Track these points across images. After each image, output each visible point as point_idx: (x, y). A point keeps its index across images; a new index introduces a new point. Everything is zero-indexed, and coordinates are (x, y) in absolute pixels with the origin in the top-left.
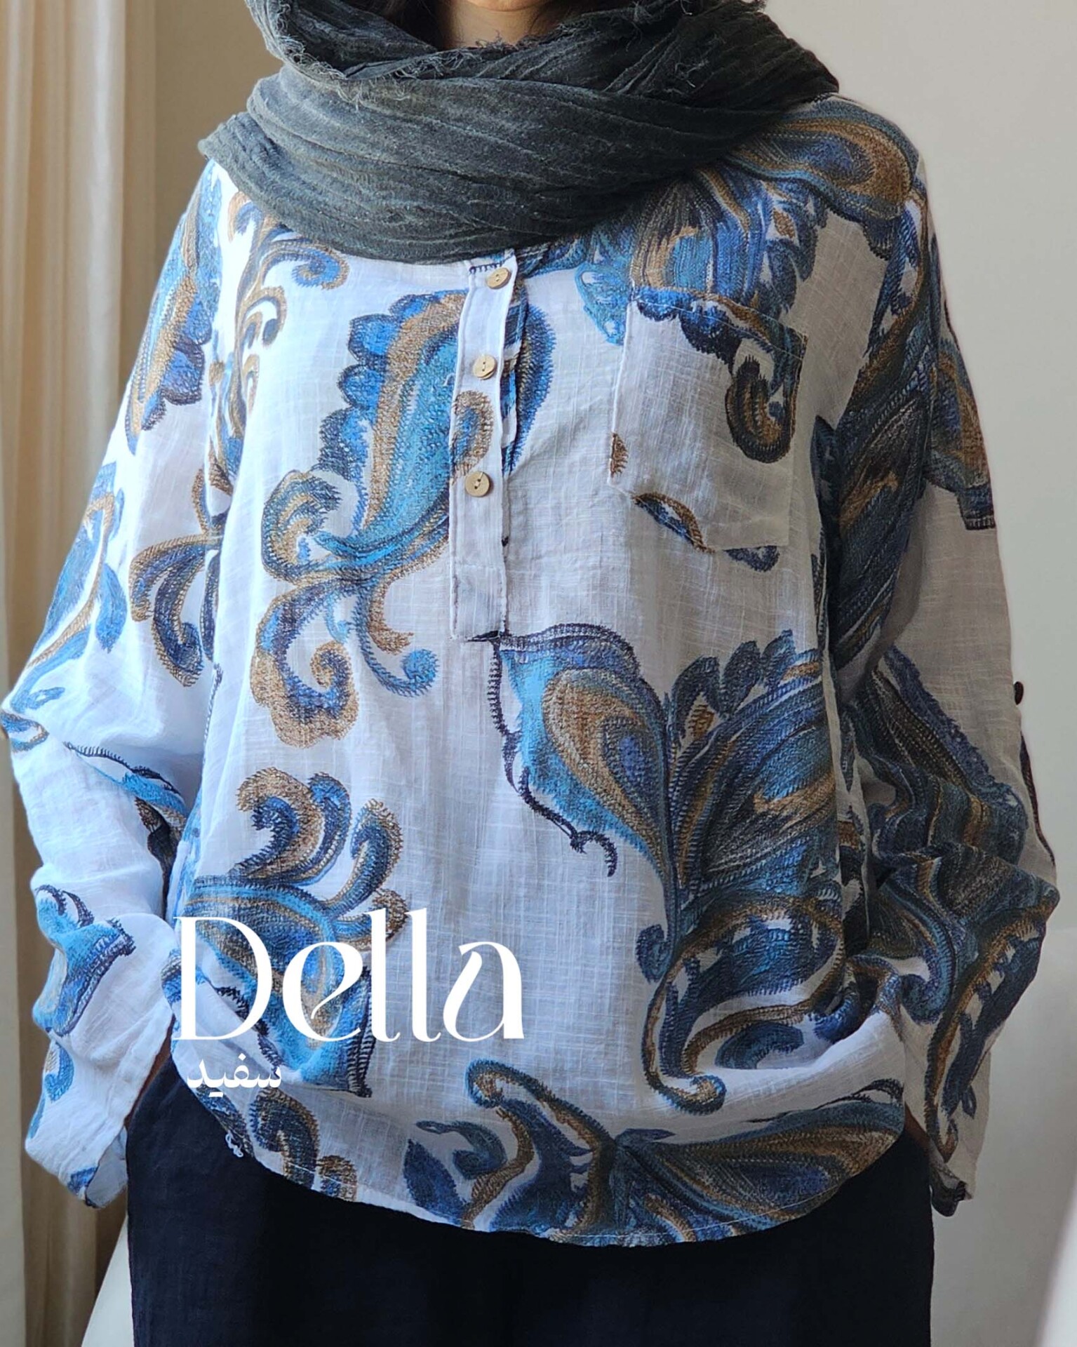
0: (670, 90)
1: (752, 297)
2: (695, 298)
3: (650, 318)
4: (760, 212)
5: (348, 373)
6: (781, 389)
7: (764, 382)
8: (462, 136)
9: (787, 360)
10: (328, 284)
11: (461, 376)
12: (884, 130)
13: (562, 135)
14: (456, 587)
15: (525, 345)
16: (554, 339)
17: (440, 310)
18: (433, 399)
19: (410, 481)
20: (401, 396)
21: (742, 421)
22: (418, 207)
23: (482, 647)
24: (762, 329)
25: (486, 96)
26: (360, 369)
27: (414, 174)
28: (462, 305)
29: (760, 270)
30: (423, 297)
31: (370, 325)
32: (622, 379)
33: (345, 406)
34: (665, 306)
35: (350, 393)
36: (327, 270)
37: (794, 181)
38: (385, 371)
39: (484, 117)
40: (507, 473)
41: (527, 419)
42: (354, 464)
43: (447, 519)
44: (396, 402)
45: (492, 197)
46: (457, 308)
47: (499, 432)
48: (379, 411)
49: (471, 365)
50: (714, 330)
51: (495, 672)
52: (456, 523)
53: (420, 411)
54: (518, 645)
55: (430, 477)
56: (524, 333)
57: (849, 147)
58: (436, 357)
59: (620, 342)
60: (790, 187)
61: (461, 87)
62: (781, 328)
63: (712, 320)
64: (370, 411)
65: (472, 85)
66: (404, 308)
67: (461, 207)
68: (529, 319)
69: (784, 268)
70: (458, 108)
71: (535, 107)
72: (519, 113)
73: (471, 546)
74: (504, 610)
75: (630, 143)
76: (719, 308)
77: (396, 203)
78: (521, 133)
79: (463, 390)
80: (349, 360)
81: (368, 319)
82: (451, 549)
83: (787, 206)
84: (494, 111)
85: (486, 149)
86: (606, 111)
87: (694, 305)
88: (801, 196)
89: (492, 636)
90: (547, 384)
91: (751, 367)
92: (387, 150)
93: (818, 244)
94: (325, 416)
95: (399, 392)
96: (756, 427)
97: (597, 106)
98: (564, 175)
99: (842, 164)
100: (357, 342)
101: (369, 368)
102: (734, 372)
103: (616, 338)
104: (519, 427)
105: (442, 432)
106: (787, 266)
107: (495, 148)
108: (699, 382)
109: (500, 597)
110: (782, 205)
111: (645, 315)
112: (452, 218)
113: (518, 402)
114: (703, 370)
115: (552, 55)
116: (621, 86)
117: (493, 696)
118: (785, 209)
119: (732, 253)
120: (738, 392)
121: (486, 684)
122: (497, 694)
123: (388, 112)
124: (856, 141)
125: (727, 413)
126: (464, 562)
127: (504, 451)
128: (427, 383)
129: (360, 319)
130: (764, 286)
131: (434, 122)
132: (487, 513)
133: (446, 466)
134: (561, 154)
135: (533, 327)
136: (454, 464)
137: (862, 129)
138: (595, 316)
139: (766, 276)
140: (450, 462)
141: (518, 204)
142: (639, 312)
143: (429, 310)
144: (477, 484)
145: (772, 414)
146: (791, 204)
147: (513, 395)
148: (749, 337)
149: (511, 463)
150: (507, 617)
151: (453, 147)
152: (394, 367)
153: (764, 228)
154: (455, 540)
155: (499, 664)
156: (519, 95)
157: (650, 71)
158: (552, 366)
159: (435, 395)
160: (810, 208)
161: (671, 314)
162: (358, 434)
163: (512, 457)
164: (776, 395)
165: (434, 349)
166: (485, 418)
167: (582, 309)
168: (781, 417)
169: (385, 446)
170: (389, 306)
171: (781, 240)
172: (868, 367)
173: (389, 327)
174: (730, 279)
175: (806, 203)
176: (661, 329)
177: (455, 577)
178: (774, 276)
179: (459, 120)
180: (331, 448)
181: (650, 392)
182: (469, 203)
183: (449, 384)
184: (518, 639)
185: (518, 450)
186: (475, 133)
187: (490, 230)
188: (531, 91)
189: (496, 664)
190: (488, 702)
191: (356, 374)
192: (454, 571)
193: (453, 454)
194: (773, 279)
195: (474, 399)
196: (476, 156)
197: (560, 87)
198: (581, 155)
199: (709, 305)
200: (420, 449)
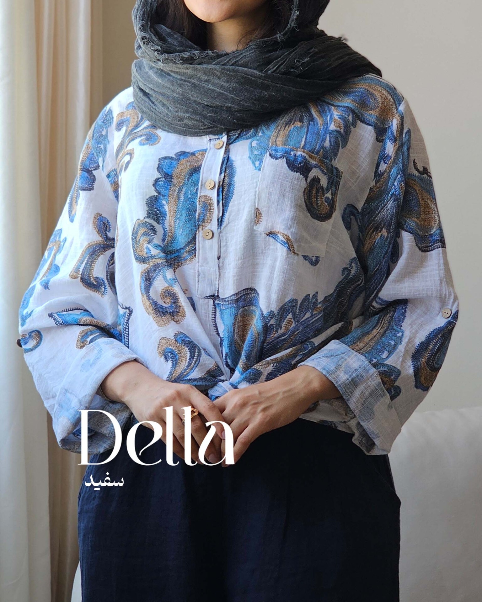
0: (292, 70)
1: (320, 152)
2: (293, 150)
3: (273, 159)
4: (328, 119)
5: (157, 180)
6: (330, 192)
7: (322, 188)
8: (207, 88)
9: (333, 180)
10: (151, 144)
11: (201, 188)
12: (387, 89)
13: (246, 89)
14: (199, 275)
15: (225, 175)
16: (236, 171)
17: (195, 158)
18: (190, 196)
19: (181, 229)
20: (177, 193)
21: (311, 203)
22: (189, 117)
23: (208, 301)
24: (323, 165)
25: (216, 72)
26: (162, 179)
27: (188, 102)
28: (204, 157)
29: (325, 142)
30: (188, 153)
31: (166, 161)
32: (259, 185)
33: (156, 194)
34: (280, 154)
35: (158, 189)
36: (152, 139)
37: (344, 107)
38: (171, 182)
39: (216, 81)
40: (219, 230)
41: (226, 206)
42: (161, 218)
43: (196, 248)
44: (176, 195)
45: (217, 113)
46: (202, 159)
47: (216, 213)
48: (170, 198)
49: (205, 183)
50: (300, 163)
51: (214, 311)
52: (199, 249)
53: (185, 201)
54: (222, 302)
55: (189, 229)
56: (226, 169)
57: (370, 94)
58: (192, 178)
59: (260, 170)
60: (342, 109)
61: (206, 68)
62: (332, 166)
63: (299, 159)
64: (166, 197)
65: (210, 68)
66: (180, 155)
67: (205, 117)
68: (228, 163)
69: (336, 142)
70: (205, 76)
71: (235, 77)
72: (229, 79)
73: (205, 259)
74: (217, 286)
75: (275, 93)
76: (303, 155)
77: (181, 114)
78: (230, 88)
79: (202, 194)
80: (157, 175)
81: (165, 158)
82: (197, 260)
83: (340, 117)
84: (219, 78)
85: (216, 94)
86: (264, 80)
87: (292, 153)
88: (347, 113)
89: (212, 297)
90: (233, 191)
91: (316, 180)
92: (179, 93)
93: (351, 134)
94: (148, 197)
95: (177, 191)
96: (318, 206)
97: (260, 77)
98: (247, 106)
99: (366, 102)
100: (161, 168)
101: (165, 179)
102: (308, 182)
103: (259, 168)
104: (223, 210)
105: (194, 211)
106: (337, 141)
107: (219, 94)
108: (292, 185)
109: (216, 281)
110: (338, 116)
111: (272, 158)
112: (202, 122)
113: (223, 200)
114: (294, 179)
115: (244, 55)
116: (271, 68)
117: (214, 321)
118: (339, 118)
119: (313, 134)
120: (309, 190)
121: (211, 316)
122: (215, 320)
123: (179, 77)
124: (374, 92)
125: (305, 198)
126: (202, 266)
127: (218, 220)
128: (188, 189)
129: (162, 158)
130: (326, 148)
131: (196, 82)
132: (211, 246)
133: (195, 226)
134: (246, 97)
135: (229, 167)
136: (199, 226)
137: (377, 88)
138: (252, 160)
139: (327, 144)
140: (197, 224)
141: (228, 116)
142: (269, 156)
143: (190, 158)
144: (207, 234)
145: (326, 202)
146: (342, 116)
147: (221, 197)
148: (316, 167)
149: (221, 225)
150: (218, 289)
151: (203, 93)
152: (175, 180)
153: (329, 125)
154: (199, 257)
155: (215, 308)
156: (228, 72)
157: (284, 62)
158: (235, 183)
159: (191, 195)
160: (350, 118)
161: (282, 157)
162: (162, 206)
163: (221, 223)
164: (328, 194)
165: (191, 174)
166: (211, 206)
167: (248, 157)
168: (330, 204)
169: (172, 213)
170: (174, 153)
171: (336, 130)
172: (374, 186)
173: (174, 162)
174: (311, 144)
175: (349, 116)
176: (277, 163)
177: (198, 271)
178: (331, 145)
179: (206, 81)
180: (151, 210)
181: (271, 190)
182: (208, 115)
183: (196, 190)
184: (222, 299)
185: (223, 220)
186: (212, 88)
187: (217, 127)
188: (234, 71)
189: (214, 308)
190: (212, 323)
191: (160, 181)
192: (198, 269)
193: (198, 221)
194: (330, 146)
195: (206, 198)
196: (212, 97)
197: (246, 69)
198: (254, 98)
199: (299, 153)
200: (186, 217)
